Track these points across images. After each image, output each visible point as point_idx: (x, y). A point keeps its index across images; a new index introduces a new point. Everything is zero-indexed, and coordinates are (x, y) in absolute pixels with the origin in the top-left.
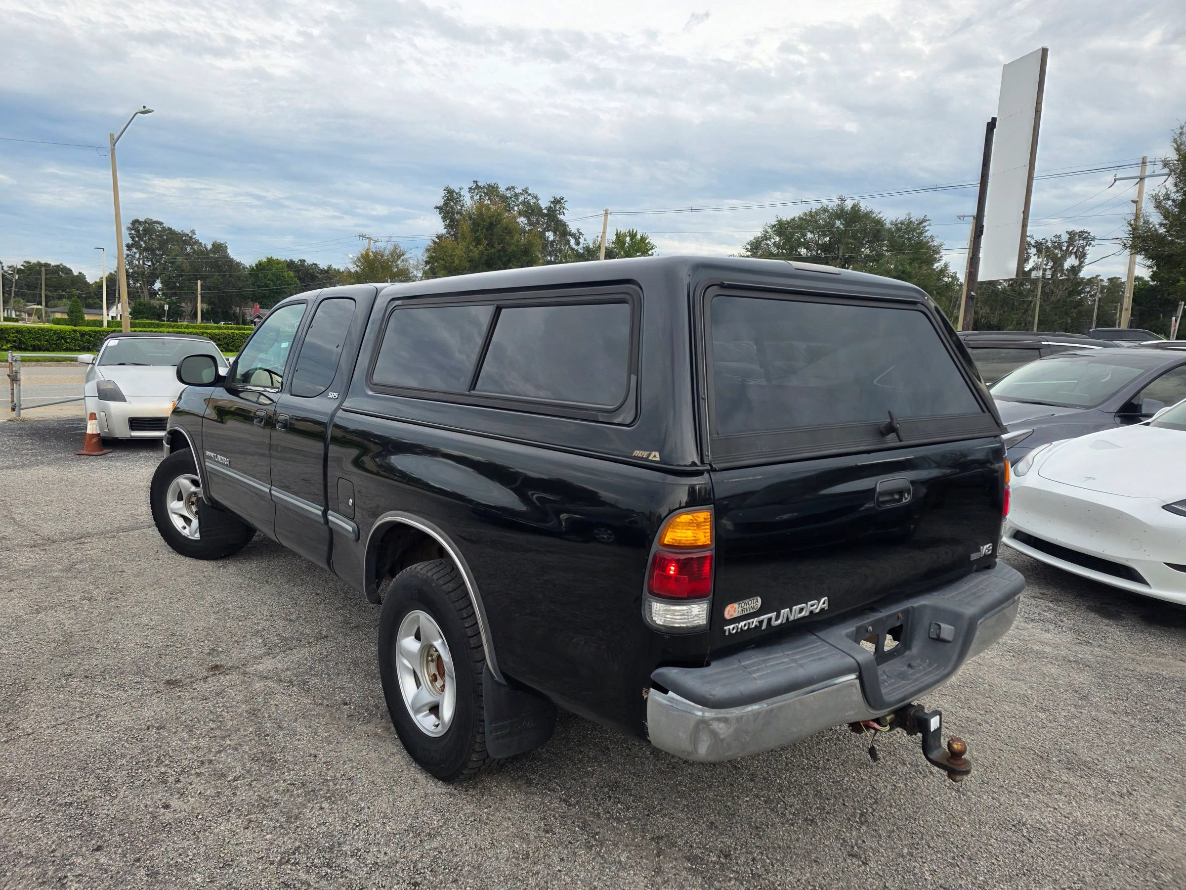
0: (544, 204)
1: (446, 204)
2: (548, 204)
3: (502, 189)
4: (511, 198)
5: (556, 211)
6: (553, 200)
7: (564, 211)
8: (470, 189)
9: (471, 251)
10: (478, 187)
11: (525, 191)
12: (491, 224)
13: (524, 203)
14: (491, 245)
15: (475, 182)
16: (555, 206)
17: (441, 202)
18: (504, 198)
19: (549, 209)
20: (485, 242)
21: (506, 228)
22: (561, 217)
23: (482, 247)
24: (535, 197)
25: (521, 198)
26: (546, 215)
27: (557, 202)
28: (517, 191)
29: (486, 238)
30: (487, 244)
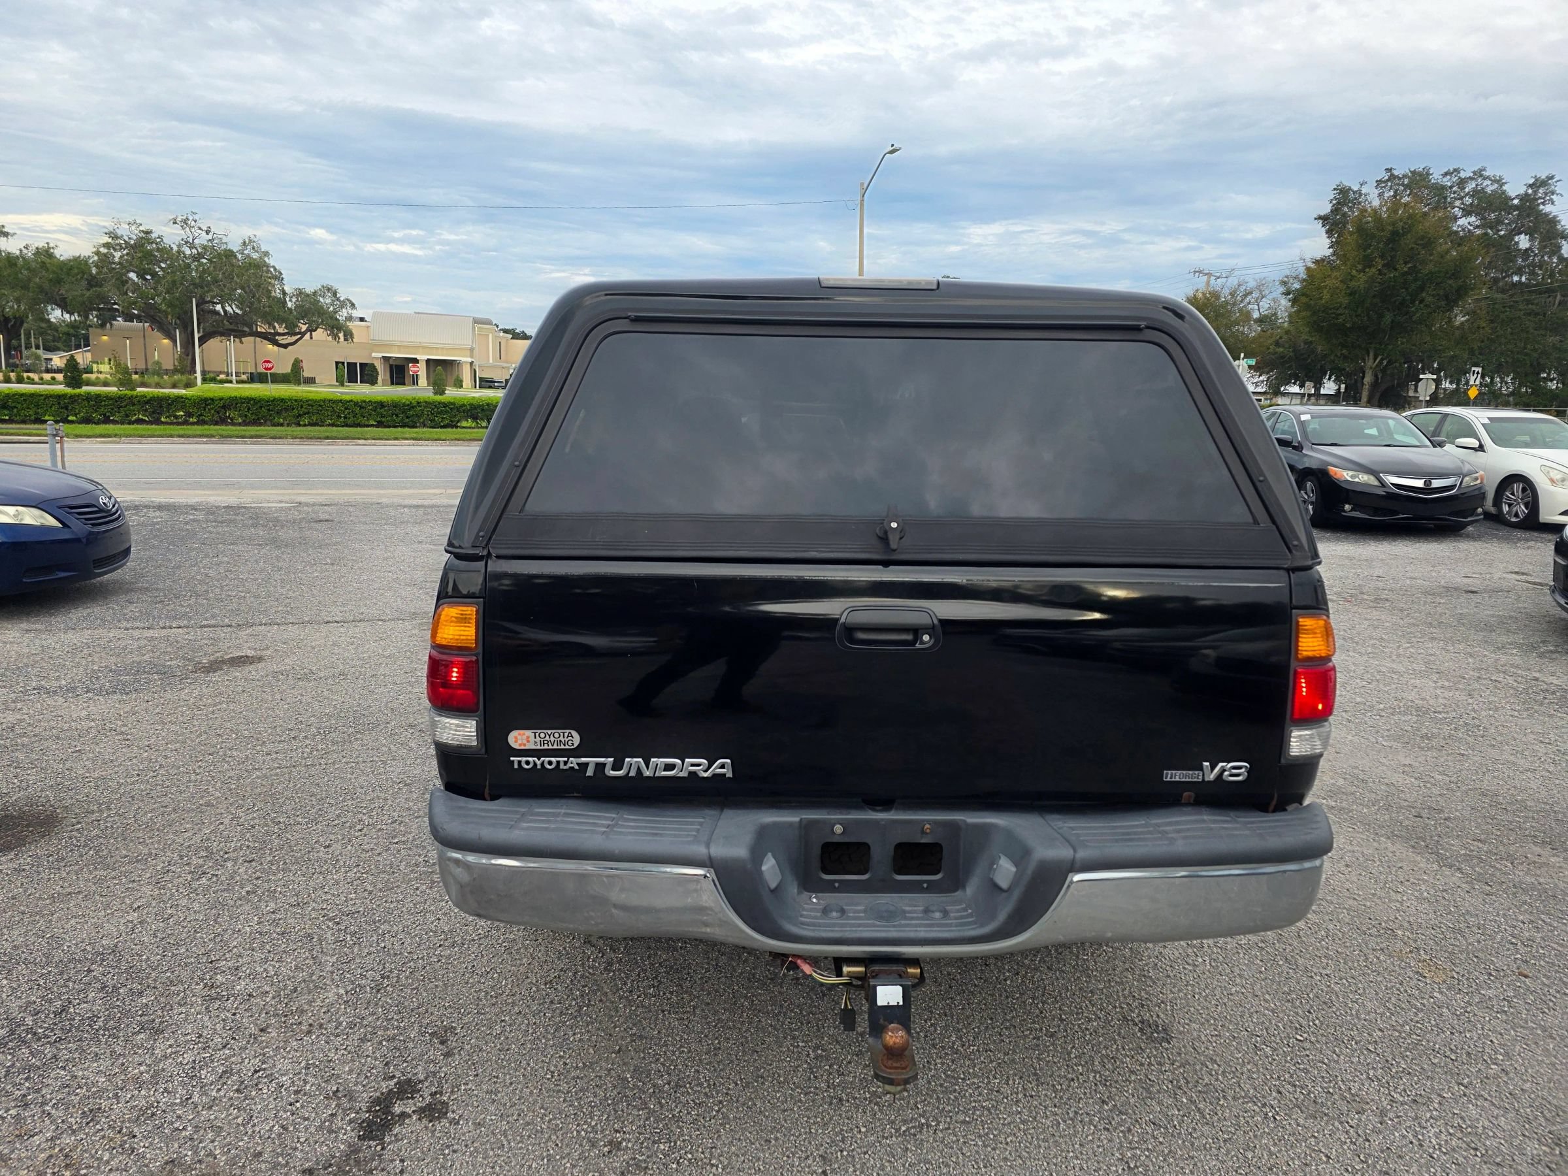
0: (1515, 189)
1: (1335, 211)
2: (1522, 190)
3: (1436, 176)
4: (1451, 187)
5: (1537, 200)
6: (1531, 181)
7: (1554, 197)
8: (1379, 182)
9: (1353, 277)
10: (1392, 177)
11: (1479, 174)
12: (1395, 233)
13: (1476, 193)
14: (1391, 266)
15: (1389, 170)
16: (1535, 192)
17: (1326, 209)
18: (1440, 190)
19: (1524, 198)
20: (1379, 263)
21: (1423, 238)
22: (1547, 208)
23: (1373, 270)
24: (1499, 181)
25: (1470, 186)
26: (1516, 208)
27: (1538, 184)
28: (1463, 175)
29: (1382, 257)
30: (1384, 266)
